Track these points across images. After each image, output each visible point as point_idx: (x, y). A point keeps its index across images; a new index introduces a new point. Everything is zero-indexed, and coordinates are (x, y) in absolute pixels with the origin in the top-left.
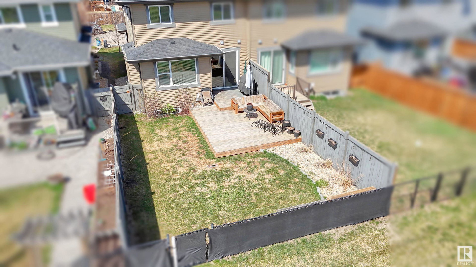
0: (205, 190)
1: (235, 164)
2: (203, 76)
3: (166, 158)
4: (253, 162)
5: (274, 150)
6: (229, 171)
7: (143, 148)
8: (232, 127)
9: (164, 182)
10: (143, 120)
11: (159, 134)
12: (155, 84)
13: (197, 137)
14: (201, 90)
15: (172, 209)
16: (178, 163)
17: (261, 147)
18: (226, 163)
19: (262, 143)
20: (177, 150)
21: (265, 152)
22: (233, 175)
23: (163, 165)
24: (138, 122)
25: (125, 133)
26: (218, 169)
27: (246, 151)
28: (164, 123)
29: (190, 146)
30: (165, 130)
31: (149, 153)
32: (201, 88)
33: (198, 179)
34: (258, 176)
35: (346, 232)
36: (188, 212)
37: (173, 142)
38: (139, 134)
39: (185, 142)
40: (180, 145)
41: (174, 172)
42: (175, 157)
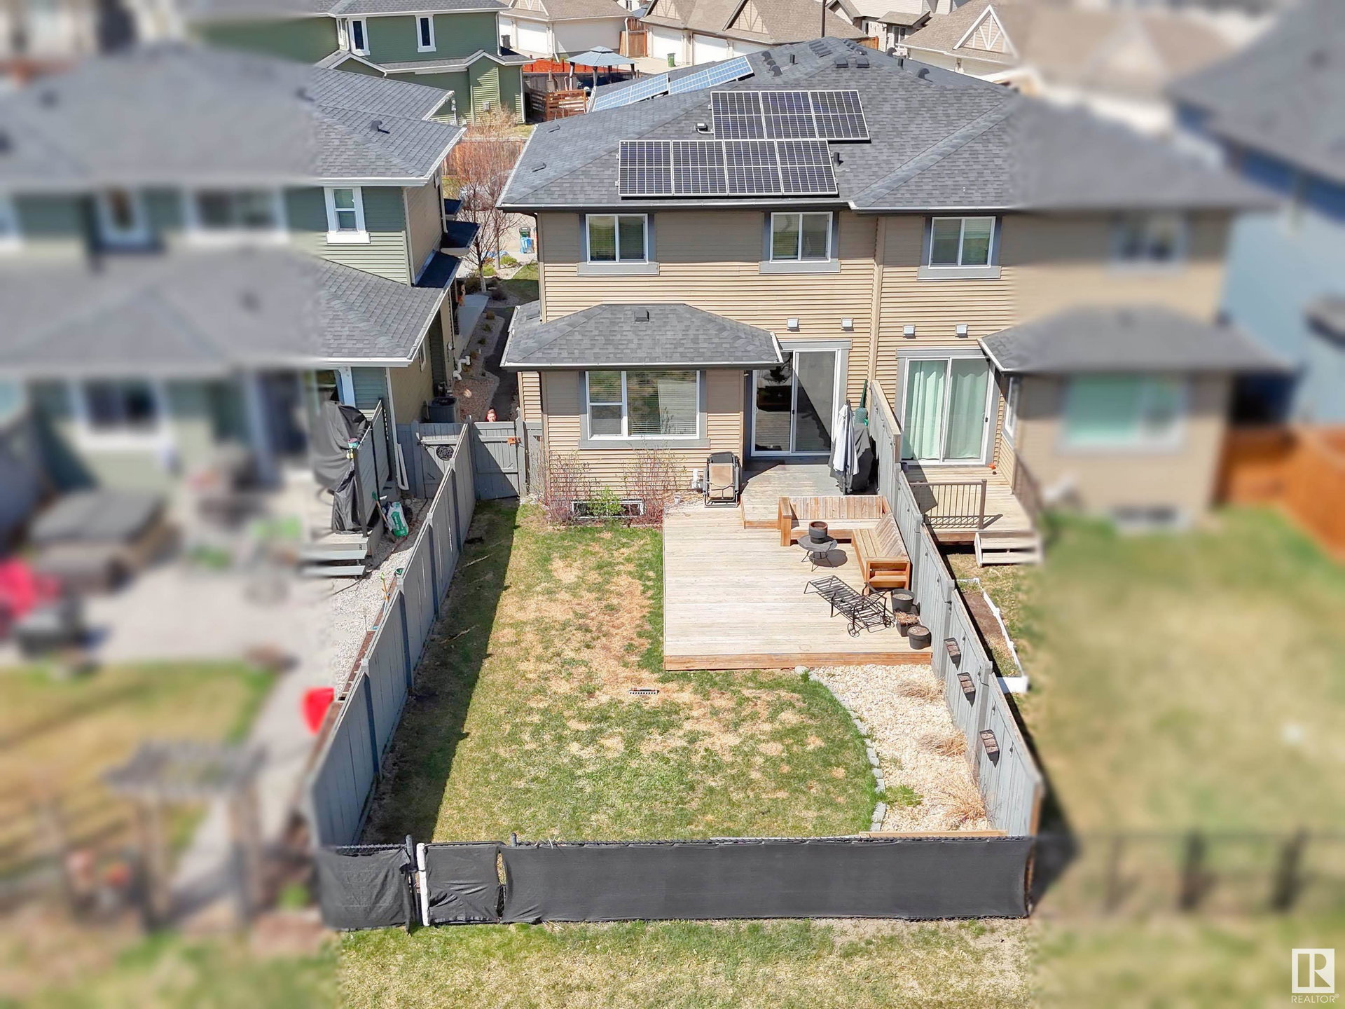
0: (587, 753)
1: (706, 696)
2: (717, 419)
3: (540, 646)
4: (755, 700)
5: (834, 675)
6: (677, 713)
7: (498, 608)
8: (747, 586)
9: (502, 712)
10: (534, 526)
11: (555, 574)
12: (578, 429)
13: (649, 598)
14: (708, 460)
15: (488, 783)
16: (562, 667)
17: (800, 660)
18: (682, 690)
19: (804, 649)
20: (580, 628)
21: (805, 677)
22: (680, 727)
23: (523, 666)
24: (519, 529)
25: (475, 556)
26: (654, 700)
27: (752, 664)
28: (584, 543)
29: (617, 623)
30: (575, 565)
31: (504, 626)
32: (709, 451)
33: (587, 719)
34: (743, 742)
35: (880, 935)
36: (519, 800)
37: (579, 604)
38: (507, 565)
39: (611, 609)
40: (593, 614)
41: (540, 691)
42: (564, 647)
